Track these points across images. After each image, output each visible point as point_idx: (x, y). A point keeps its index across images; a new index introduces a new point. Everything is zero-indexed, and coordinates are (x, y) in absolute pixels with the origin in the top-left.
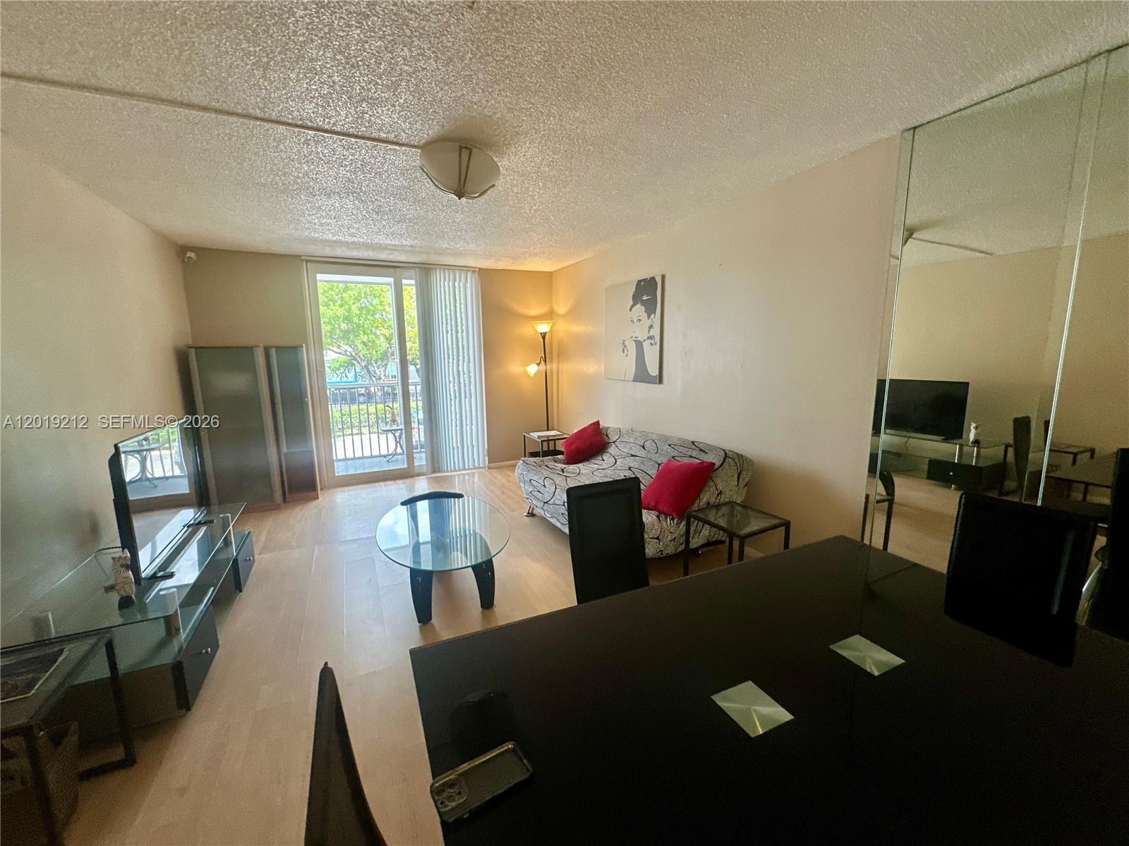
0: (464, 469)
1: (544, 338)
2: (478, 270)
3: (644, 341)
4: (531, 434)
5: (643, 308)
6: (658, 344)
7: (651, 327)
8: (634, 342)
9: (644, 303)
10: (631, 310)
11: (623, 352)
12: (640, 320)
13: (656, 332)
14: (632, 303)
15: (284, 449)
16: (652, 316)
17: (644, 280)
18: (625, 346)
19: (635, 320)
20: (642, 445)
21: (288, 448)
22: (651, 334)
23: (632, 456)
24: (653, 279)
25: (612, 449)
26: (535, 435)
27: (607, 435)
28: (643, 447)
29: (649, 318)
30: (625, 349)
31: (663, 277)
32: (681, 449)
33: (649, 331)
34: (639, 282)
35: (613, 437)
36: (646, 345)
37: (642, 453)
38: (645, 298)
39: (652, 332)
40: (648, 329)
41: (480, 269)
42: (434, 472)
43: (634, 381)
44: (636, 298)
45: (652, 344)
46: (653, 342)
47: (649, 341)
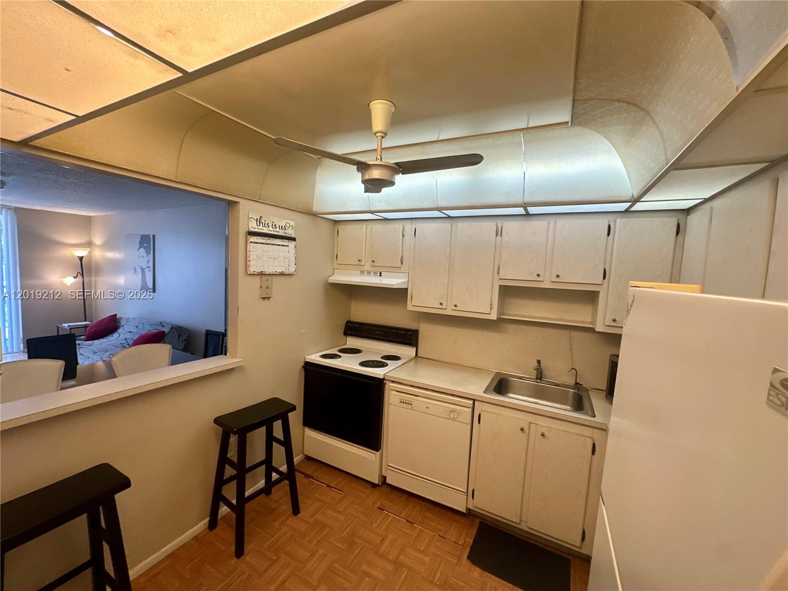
1: (81, 260)
3: (145, 268)
4: (63, 325)
5: (144, 251)
6: (152, 270)
7: (148, 261)
8: (140, 269)
9: (145, 248)
10: (138, 250)
11: (135, 273)
12: (143, 257)
13: (151, 264)
14: (138, 247)
16: (149, 256)
17: (144, 235)
18: (136, 270)
19: (141, 256)
20: (137, 326)
22: (149, 265)
23: (130, 332)
24: (148, 235)
25: (120, 330)
26: (66, 325)
27: (119, 322)
29: (147, 256)
31: (154, 236)
32: (154, 326)
33: (148, 264)
34: (142, 236)
36: (146, 270)
38: (145, 245)
40: (146, 262)
41: (16, 207)
44: (141, 244)
45: (149, 271)
47: (148, 269)
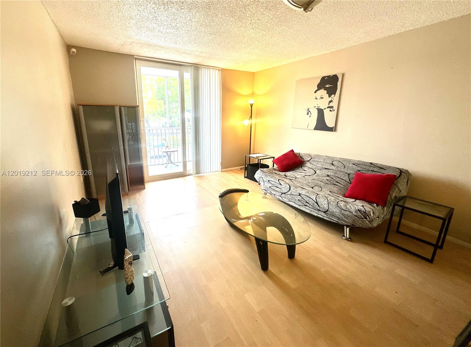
0: (211, 172)
1: (252, 106)
2: (221, 69)
3: (325, 109)
5: (326, 92)
6: (336, 110)
7: (331, 101)
8: (317, 110)
9: (325, 89)
10: (315, 92)
11: (308, 114)
12: (322, 98)
13: (335, 104)
14: (316, 89)
15: (129, 163)
16: (333, 96)
17: (328, 77)
18: (309, 111)
19: (318, 98)
20: (331, 163)
21: (130, 163)
23: (326, 169)
24: (335, 76)
25: (308, 164)
27: (301, 157)
28: (332, 164)
29: (329, 97)
30: (309, 113)
31: (343, 75)
32: (363, 166)
33: (329, 104)
34: (324, 77)
35: (306, 159)
36: (326, 111)
37: (332, 167)
38: (327, 86)
39: (331, 105)
40: (328, 102)
41: (222, 68)
42: (197, 173)
43: (314, 129)
44: (320, 86)
45: (331, 111)
46: (332, 109)
47: (329, 109)
